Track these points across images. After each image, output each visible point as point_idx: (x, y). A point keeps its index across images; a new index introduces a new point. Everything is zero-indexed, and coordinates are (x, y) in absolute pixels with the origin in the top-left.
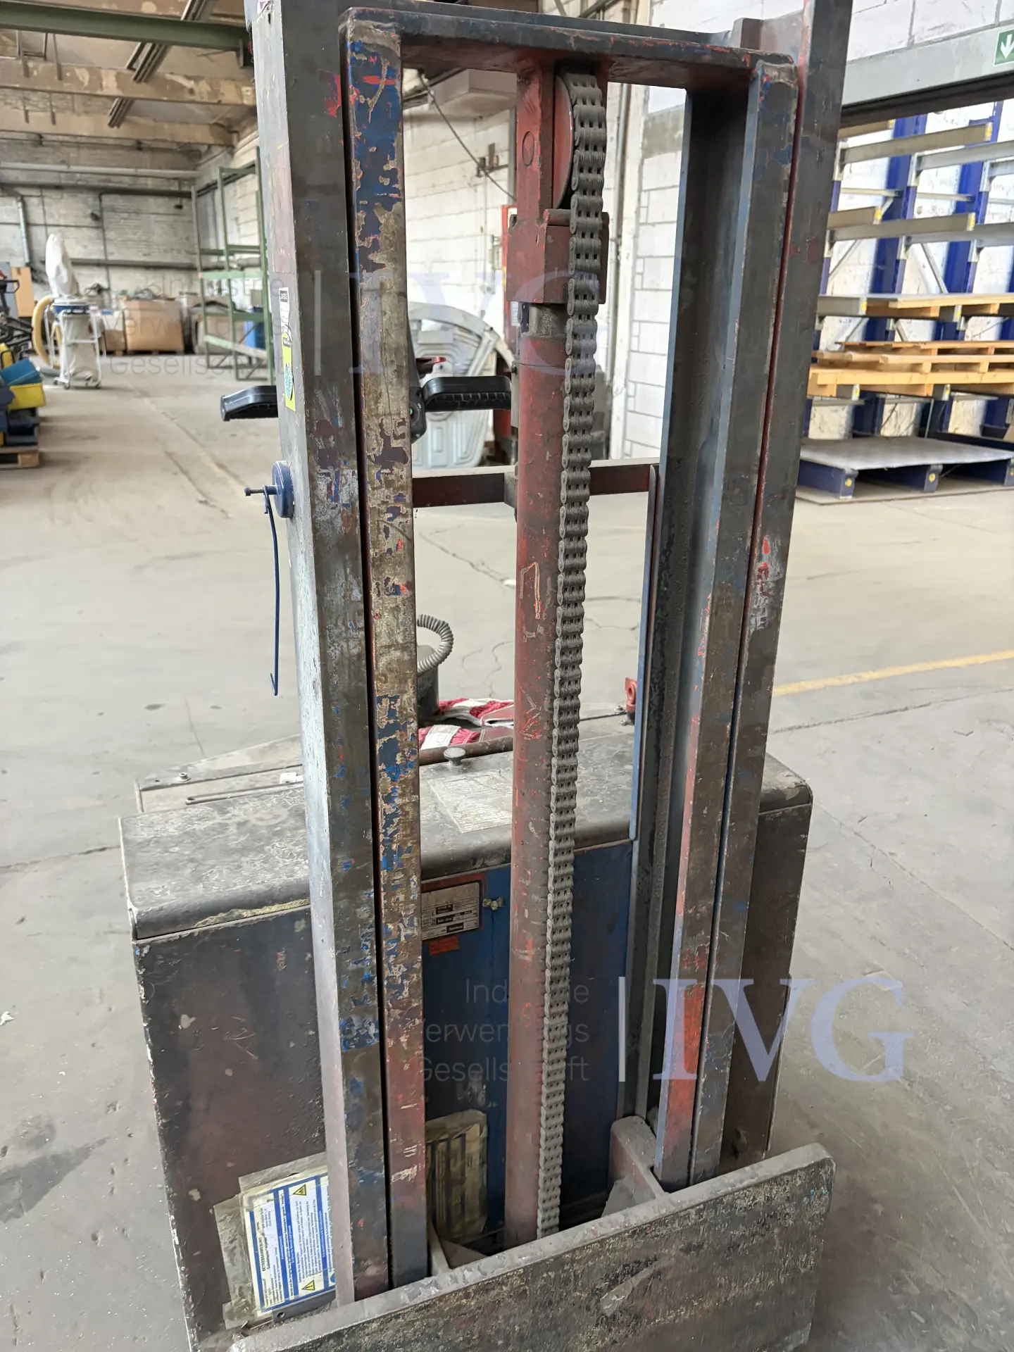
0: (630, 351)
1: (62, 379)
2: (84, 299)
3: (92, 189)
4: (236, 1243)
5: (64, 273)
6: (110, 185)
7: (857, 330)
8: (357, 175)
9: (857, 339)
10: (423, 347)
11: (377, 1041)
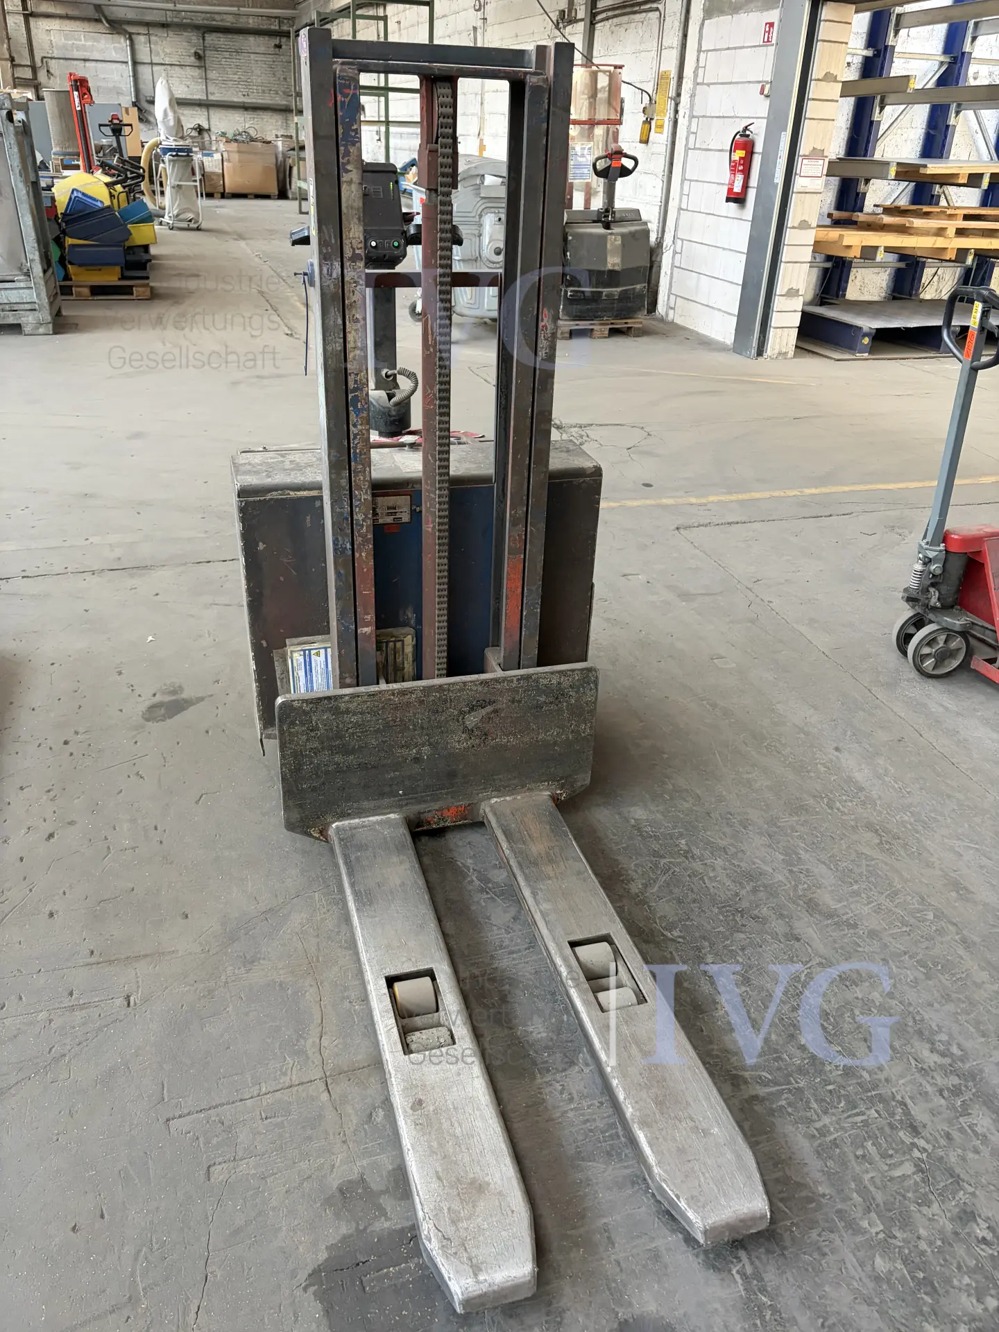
0: (680, 209)
1: (166, 219)
2: (188, 142)
3: (197, 27)
4: (284, 675)
5: (171, 115)
6: (214, 23)
7: (907, 190)
8: (341, 131)
9: (904, 202)
10: (484, 201)
11: (350, 552)
